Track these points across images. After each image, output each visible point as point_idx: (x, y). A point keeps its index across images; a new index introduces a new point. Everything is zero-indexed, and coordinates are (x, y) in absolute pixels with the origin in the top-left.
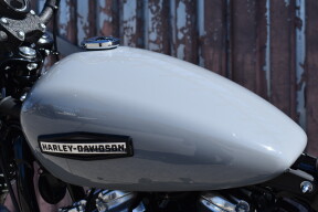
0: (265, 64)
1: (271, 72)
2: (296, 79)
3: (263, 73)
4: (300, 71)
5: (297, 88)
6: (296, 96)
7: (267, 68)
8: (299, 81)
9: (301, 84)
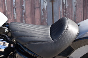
0: (5, 2)
1: (7, 4)
2: (13, 6)
3: (5, 4)
4: (14, 4)
5: (13, 8)
6: (13, 10)
7: (6, 3)
8: (14, 6)
9: (14, 7)
